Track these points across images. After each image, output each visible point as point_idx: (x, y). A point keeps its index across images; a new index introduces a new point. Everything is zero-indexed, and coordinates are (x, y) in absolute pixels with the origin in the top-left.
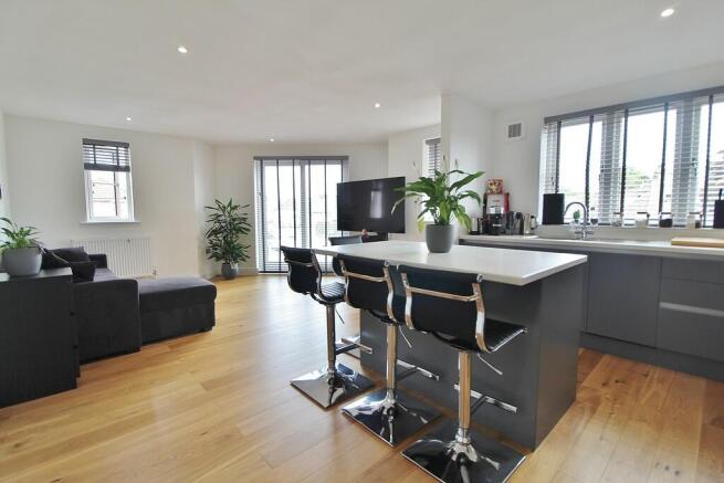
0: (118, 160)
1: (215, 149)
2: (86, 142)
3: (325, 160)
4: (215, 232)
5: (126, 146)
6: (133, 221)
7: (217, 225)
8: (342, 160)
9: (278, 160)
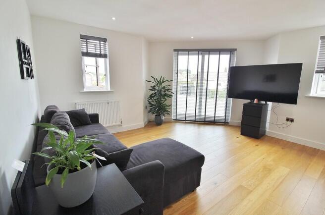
0: (100, 50)
1: (151, 44)
2: (83, 37)
3: (220, 51)
4: (151, 97)
5: (105, 40)
6: (109, 90)
7: (153, 92)
8: (231, 51)
9: (188, 51)
